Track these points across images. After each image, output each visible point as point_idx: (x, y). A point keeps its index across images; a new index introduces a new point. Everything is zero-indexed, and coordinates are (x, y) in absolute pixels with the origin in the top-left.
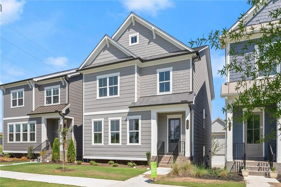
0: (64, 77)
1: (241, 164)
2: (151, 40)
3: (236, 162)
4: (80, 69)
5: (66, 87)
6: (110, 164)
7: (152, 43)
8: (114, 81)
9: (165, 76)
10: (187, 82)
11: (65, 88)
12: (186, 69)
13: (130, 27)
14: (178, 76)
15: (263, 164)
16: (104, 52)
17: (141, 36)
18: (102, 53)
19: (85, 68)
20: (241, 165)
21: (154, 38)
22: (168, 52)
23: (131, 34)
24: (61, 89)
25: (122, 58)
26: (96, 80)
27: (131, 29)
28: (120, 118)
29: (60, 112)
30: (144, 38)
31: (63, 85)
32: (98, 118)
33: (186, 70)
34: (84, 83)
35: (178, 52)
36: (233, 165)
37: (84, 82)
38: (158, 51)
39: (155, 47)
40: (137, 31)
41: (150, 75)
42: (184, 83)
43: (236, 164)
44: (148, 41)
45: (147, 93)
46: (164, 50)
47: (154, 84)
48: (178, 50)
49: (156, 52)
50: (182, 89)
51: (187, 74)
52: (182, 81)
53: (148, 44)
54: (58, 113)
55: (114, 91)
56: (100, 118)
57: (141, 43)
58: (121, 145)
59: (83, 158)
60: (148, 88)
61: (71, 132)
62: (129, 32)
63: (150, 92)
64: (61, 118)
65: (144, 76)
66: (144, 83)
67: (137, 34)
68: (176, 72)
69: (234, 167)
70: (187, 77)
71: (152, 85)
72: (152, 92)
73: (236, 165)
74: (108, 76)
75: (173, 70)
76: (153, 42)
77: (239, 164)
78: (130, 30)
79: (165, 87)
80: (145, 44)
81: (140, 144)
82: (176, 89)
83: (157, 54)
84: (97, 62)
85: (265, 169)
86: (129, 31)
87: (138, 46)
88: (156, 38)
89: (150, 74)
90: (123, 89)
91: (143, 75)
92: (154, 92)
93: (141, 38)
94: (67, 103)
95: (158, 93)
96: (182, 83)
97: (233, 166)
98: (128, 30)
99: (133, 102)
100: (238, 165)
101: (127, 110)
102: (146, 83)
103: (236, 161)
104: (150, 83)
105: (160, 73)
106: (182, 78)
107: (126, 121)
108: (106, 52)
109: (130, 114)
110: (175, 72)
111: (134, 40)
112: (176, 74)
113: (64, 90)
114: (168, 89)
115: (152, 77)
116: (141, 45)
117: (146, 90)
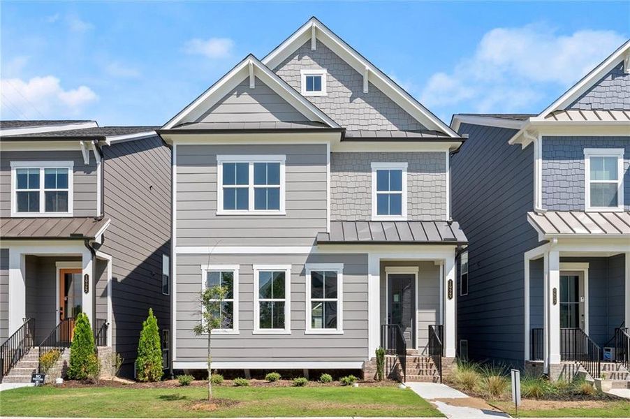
0: (93, 142)
1: (575, 368)
2: (357, 93)
3: (568, 365)
4: (168, 128)
5: (96, 170)
6: (272, 380)
7: (358, 100)
8: (269, 174)
9: (389, 181)
10: (438, 200)
11: (93, 173)
12: (438, 172)
13: (304, 50)
14: (420, 183)
15: (611, 367)
16: (238, 96)
17: (332, 78)
18: (233, 98)
19: (183, 128)
20: (575, 371)
21: (366, 90)
22: (397, 129)
23: (305, 68)
24: (77, 173)
25: (293, 122)
26: (215, 164)
27: (306, 57)
28: (287, 269)
29: (87, 239)
30: (340, 84)
31: (87, 162)
32: (222, 264)
33: (437, 174)
34: (175, 167)
35: (421, 132)
36: (561, 371)
37: (177, 165)
38: (374, 122)
39: (368, 111)
40: (323, 66)
41: (356, 174)
42: (433, 201)
43: (568, 368)
44: (350, 94)
45: (348, 213)
46: (387, 122)
47: (365, 195)
48: (419, 129)
49: (370, 122)
50: (428, 212)
51: (438, 183)
52: (428, 195)
53: (351, 102)
54: (83, 242)
55: (268, 199)
56: (228, 264)
57: (332, 95)
58: (290, 332)
59: (174, 368)
60: (349, 201)
61: (104, 295)
62: (300, 62)
63: (354, 212)
64: (87, 254)
65: (341, 174)
66: (340, 190)
67: (323, 72)
68: (416, 174)
69: (564, 373)
70: (438, 189)
71: (360, 196)
72: (359, 212)
73: (567, 370)
74: (251, 160)
75: (409, 170)
76: (361, 98)
77: (572, 368)
78: (304, 58)
79: (390, 204)
80: (342, 100)
81: (340, 329)
82: (415, 212)
83: (371, 128)
84: (215, 120)
85: (620, 377)
86: (299, 59)
87: (323, 100)
88: (369, 91)
89: (354, 171)
90: (294, 196)
91: (339, 171)
92: (365, 213)
93: (332, 84)
94: (99, 215)
95: (375, 216)
96: (428, 200)
97: (562, 373)
98: (297, 57)
99: (324, 231)
100: (571, 371)
101: (308, 250)
102: (346, 190)
103: (568, 363)
104: (356, 190)
105: (378, 172)
106: (428, 189)
107: (303, 274)
108: (245, 97)
109: (312, 258)
110: (413, 174)
111: (314, 83)
112: (415, 178)
113: (87, 179)
114: (397, 210)
115: (360, 179)
116: (331, 100)
117: (346, 207)
